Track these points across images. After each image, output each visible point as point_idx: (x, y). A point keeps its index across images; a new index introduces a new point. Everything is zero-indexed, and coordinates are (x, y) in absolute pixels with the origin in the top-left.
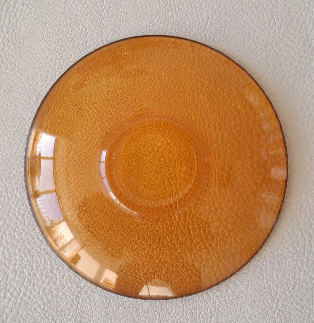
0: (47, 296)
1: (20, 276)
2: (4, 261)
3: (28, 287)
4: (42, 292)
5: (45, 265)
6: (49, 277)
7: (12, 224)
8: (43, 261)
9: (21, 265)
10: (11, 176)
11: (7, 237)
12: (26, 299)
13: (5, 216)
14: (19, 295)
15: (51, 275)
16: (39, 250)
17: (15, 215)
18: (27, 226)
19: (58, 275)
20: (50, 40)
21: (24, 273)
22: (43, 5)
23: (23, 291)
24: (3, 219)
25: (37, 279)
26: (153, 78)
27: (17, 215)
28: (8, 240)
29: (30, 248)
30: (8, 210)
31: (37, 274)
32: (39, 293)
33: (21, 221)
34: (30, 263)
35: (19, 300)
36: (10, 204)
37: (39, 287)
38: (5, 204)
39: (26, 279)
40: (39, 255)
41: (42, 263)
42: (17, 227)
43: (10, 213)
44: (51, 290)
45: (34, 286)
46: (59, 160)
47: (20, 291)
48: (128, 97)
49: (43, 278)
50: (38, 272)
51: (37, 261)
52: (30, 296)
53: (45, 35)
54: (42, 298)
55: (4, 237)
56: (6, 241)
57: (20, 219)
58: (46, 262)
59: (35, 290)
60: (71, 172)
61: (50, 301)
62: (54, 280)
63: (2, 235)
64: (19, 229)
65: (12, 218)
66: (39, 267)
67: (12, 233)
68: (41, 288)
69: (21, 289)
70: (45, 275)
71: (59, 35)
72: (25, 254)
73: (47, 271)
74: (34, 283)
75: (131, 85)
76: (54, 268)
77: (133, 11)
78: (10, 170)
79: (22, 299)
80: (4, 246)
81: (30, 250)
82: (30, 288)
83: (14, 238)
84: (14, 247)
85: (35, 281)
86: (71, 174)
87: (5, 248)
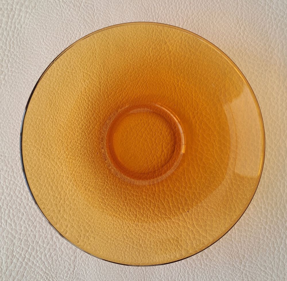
0: (48, 261)
1: (25, 245)
2: (11, 231)
3: (31, 253)
4: (44, 257)
5: (46, 234)
6: (49, 244)
7: (18, 200)
8: (44, 231)
9: (26, 234)
10: (17, 158)
11: (13, 211)
12: (30, 264)
13: (12, 193)
14: (24, 260)
15: (51, 243)
16: (41, 222)
17: (20, 192)
18: (30, 202)
19: (57, 242)
20: (49, 43)
21: (28, 242)
22: (43, 13)
23: (27, 256)
24: (10, 195)
25: (40, 246)
26: (137, 75)
27: (22, 191)
28: (15, 213)
29: (33, 220)
30: (14, 188)
31: (40, 242)
32: (41, 258)
33: (25, 197)
34: (33, 233)
35: (24, 265)
36: (16, 182)
37: (41, 253)
38: (12, 182)
39: (30, 247)
40: (40, 226)
41: (43, 232)
42: (22, 202)
43: (15, 190)
44: (52, 255)
45: (37, 252)
46: (59, 145)
47: (24, 257)
48: (117, 91)
49: (44, 245)
50: (40, 240)
51: (40, 231)
52: (33, 261)
53: (45, 39)
54: (44, 262)
55: (11, 211)
56: (13, 214)
57: (24, 196)
58: (47, 232)
59: (38, 256)
60: (69, 154)
61: (51, 266)
62: (54, 247)
63: (9, 209)
64: (23, 204)
65: (17, 194)
66: (40, 236)
67: (18, 208)
68: (43, 254)
69: (26, 255)
70: (46, 243)
71: (57, 38)
72: (29, 225)
73: (48, 240)
74: (37, 250)
75: (119, 81)
76: (54, 237)
77: (120, 17)
78: (16, 153)
79: (27, 264)
80: (11, 218)
81: (34, 221)
82: (33, 254)
83: (19, 211)
84: (20, 219)
85: (38, 248)
86: (69, 157)
87: (12, 220)
